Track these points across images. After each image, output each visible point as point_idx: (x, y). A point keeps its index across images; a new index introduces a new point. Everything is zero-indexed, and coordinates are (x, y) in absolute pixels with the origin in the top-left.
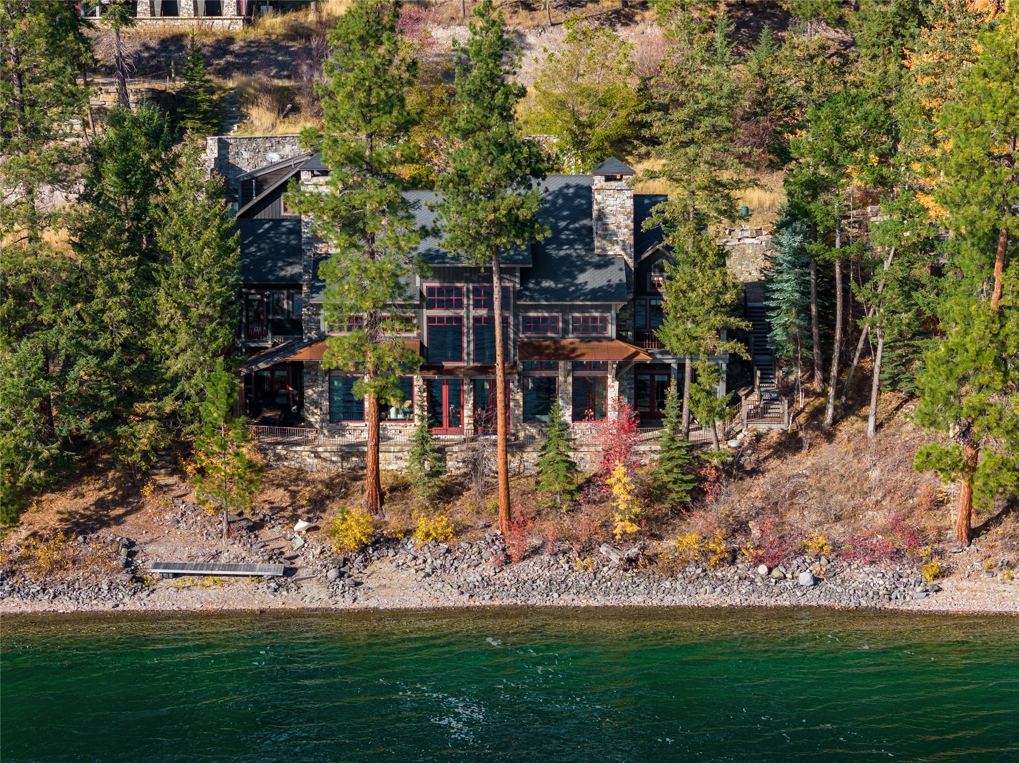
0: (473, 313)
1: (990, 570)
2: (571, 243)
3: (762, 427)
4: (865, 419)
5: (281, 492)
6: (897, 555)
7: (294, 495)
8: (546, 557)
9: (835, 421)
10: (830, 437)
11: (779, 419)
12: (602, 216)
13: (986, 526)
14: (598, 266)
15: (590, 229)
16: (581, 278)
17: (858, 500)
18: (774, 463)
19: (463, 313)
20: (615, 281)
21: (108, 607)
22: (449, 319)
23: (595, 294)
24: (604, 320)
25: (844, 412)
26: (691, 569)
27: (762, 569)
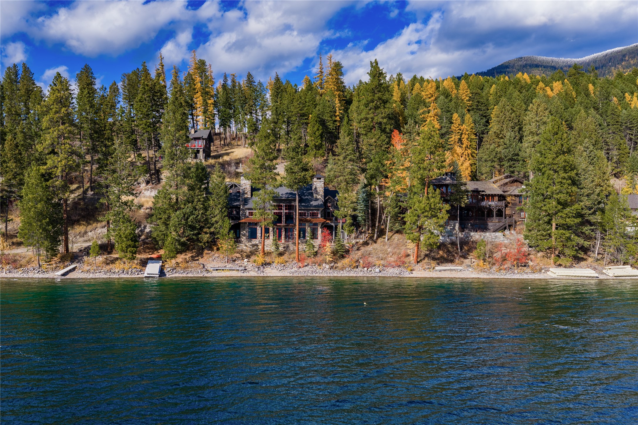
0: (285, 211)
1: (424, 269)
2: (308, 196)
3: (358, 240)
4: (384, 238)
5: (238, 254)
6: (399, 266)
7: (241, 255)
8: (310, 266)
9: (377, 239)
10: (375, 242)
11: (362, 239)
12: (316, 188)
13: (421, 260)
14: (315, 200)
15: (312, 193)
16: (311, 203)
17: (386, 255)
18: (362, 248)
19: (282, 211)
20: (320, 203)
21: (202, 275)
22: (279, 213)
23: (315, 206)
24: (318, 213)
25: (378, 237)
26: (347, 269)
27: (366, 269)
